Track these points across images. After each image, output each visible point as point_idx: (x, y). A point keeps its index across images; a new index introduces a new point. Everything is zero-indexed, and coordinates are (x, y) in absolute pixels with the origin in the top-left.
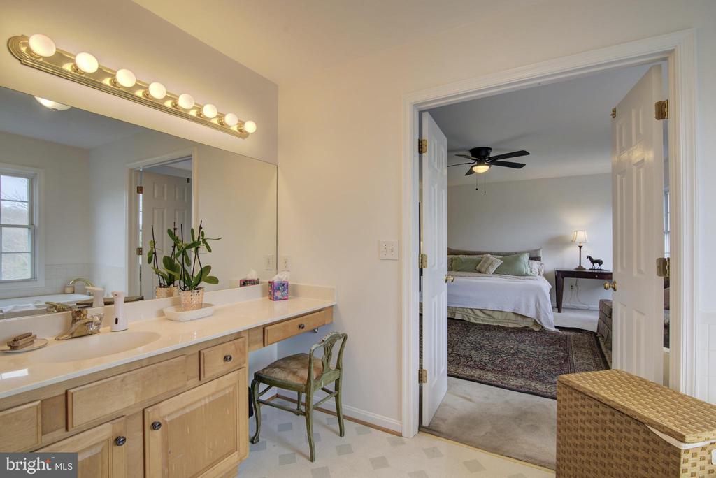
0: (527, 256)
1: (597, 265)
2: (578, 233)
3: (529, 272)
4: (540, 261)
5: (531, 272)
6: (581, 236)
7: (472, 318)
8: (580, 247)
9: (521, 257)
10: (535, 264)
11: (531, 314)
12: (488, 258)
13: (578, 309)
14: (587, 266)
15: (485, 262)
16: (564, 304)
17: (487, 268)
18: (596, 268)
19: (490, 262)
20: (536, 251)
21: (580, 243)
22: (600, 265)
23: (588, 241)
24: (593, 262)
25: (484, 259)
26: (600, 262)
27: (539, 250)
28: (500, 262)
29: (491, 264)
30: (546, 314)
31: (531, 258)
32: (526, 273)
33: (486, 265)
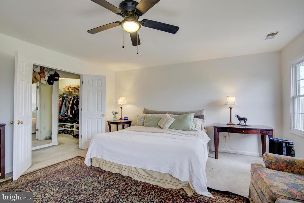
0: (192, 115)
1: (242, 122)
2: (229, 97)
3: (193, 128)
4: (203, 118)
5: (195, 127)
6: (231, 100)
7: (135, 176)
8: (231, 108)
9: (189, 117)
10: (199, 121)
11: (185, 178)
12: (166, 117)
13: (230, 153)
14: (236, 122)
15: (163, 120)
16: (220, 149)
17: (164, 125)
18: (242, 124)
19: (166, 119)
20: (201, 111)
21: (231, 105)
22: (245, 121)
23: (236, 104)
24: (241, 119)
25: (163, 117)
26: (244, 119)
27: (203, 110)
28: (174, 120)
29: (167, 121)
30: (198, 180)
31: (196, 117)
32: (192, 129)
33: (163, 123)
